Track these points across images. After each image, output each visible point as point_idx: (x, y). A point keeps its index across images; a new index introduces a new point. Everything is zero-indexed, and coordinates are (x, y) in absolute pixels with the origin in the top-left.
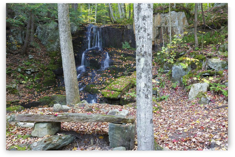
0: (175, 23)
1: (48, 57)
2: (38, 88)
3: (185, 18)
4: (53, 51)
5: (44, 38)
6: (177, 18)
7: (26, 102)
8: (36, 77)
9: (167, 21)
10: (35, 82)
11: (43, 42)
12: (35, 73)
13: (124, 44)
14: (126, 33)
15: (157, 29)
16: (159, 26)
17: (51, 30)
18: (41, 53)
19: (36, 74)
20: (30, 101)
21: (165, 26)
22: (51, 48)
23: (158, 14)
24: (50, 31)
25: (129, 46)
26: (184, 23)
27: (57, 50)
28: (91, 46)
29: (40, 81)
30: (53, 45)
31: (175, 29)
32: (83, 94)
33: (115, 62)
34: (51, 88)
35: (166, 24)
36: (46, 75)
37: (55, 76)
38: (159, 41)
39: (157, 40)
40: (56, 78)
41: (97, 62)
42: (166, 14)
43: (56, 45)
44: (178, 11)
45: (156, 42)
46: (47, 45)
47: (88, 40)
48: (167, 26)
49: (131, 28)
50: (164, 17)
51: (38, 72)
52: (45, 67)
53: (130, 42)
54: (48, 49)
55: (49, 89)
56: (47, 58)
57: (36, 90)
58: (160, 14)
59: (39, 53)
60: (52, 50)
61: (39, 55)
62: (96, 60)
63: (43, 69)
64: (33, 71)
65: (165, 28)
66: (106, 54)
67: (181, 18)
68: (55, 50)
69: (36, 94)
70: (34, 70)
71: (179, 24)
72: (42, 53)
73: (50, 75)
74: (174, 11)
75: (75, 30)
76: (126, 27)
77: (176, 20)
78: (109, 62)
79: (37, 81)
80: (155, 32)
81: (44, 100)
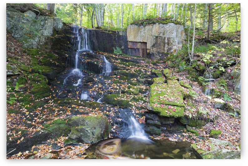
0: (173, 35)
1: (27, 55)
2: (26, 102)
3: (183, 31)
4: (33, 48)
5: (17, 30)
6: (175, 30)
7: (20, 139)
8: (17, 83)
9: (165, 31)
10: (17, 92)
11: (14, 35)
12: (13, 77)
13: (116, 49)
14: (117, 39)
15: (155, 38)
16: (156, 35)
17: (28, 21)
18: (14, 49)
19: (16, 78)
20: (27, 135)
21: (163, 36)
22: (30, 43)
23: (157, 24)
24: (25, 21)
25: (121, 52)
26: (182, 35)
27: (38, 48)
28: (81, 48)
29: (25, 89)
30: (32, 40)
31: (172, 40)
32: (111, 109)
33: (119, 67)
34: (48, 100)
35: (163, 34)
36: (34, 80)
37: (47, 81)
38: (155, 49)
39: (152, 49)
40: (49, 84)
41: (97, 66)
42: (165, 25)
43: (36, 40)
44: (177, 24)
45: (152, 50)
46: (22, 39)
47: (78, 40)
48: (164, 36)
49: (124, 34)
50: (163, 27)
51: (19, 75)
52: (29, 69)
53: (123, 48)
54: (25, 45)
55: (47, 102)
56: (25, 56)
57: (24, 106)
58: (159, 24)
59: (13, 48)
60: (31, 47)
61: (13, 51)
62: (95, 63)
63: (26, 71)
64: (11, 74)
65: (162, 38)
66: (103, 57)
67: (180, 31)
68: (35, 47)
69: (27, 113)
70: (12, 72)
71: (177, 36)
72: (17, 48)
73: (40, 80)
74: (173, 24)
75: (61, 27)
76: (118, 32)
77: (174, 32)
78: (111, 67)
79: (22, 90)
80: (152, 41)
81: (56, 127)
